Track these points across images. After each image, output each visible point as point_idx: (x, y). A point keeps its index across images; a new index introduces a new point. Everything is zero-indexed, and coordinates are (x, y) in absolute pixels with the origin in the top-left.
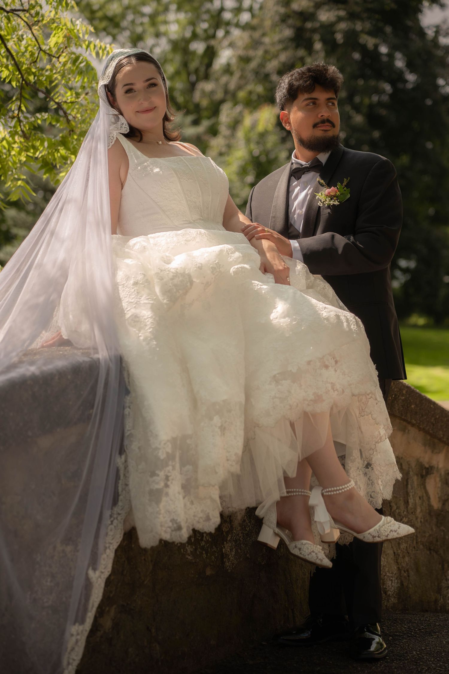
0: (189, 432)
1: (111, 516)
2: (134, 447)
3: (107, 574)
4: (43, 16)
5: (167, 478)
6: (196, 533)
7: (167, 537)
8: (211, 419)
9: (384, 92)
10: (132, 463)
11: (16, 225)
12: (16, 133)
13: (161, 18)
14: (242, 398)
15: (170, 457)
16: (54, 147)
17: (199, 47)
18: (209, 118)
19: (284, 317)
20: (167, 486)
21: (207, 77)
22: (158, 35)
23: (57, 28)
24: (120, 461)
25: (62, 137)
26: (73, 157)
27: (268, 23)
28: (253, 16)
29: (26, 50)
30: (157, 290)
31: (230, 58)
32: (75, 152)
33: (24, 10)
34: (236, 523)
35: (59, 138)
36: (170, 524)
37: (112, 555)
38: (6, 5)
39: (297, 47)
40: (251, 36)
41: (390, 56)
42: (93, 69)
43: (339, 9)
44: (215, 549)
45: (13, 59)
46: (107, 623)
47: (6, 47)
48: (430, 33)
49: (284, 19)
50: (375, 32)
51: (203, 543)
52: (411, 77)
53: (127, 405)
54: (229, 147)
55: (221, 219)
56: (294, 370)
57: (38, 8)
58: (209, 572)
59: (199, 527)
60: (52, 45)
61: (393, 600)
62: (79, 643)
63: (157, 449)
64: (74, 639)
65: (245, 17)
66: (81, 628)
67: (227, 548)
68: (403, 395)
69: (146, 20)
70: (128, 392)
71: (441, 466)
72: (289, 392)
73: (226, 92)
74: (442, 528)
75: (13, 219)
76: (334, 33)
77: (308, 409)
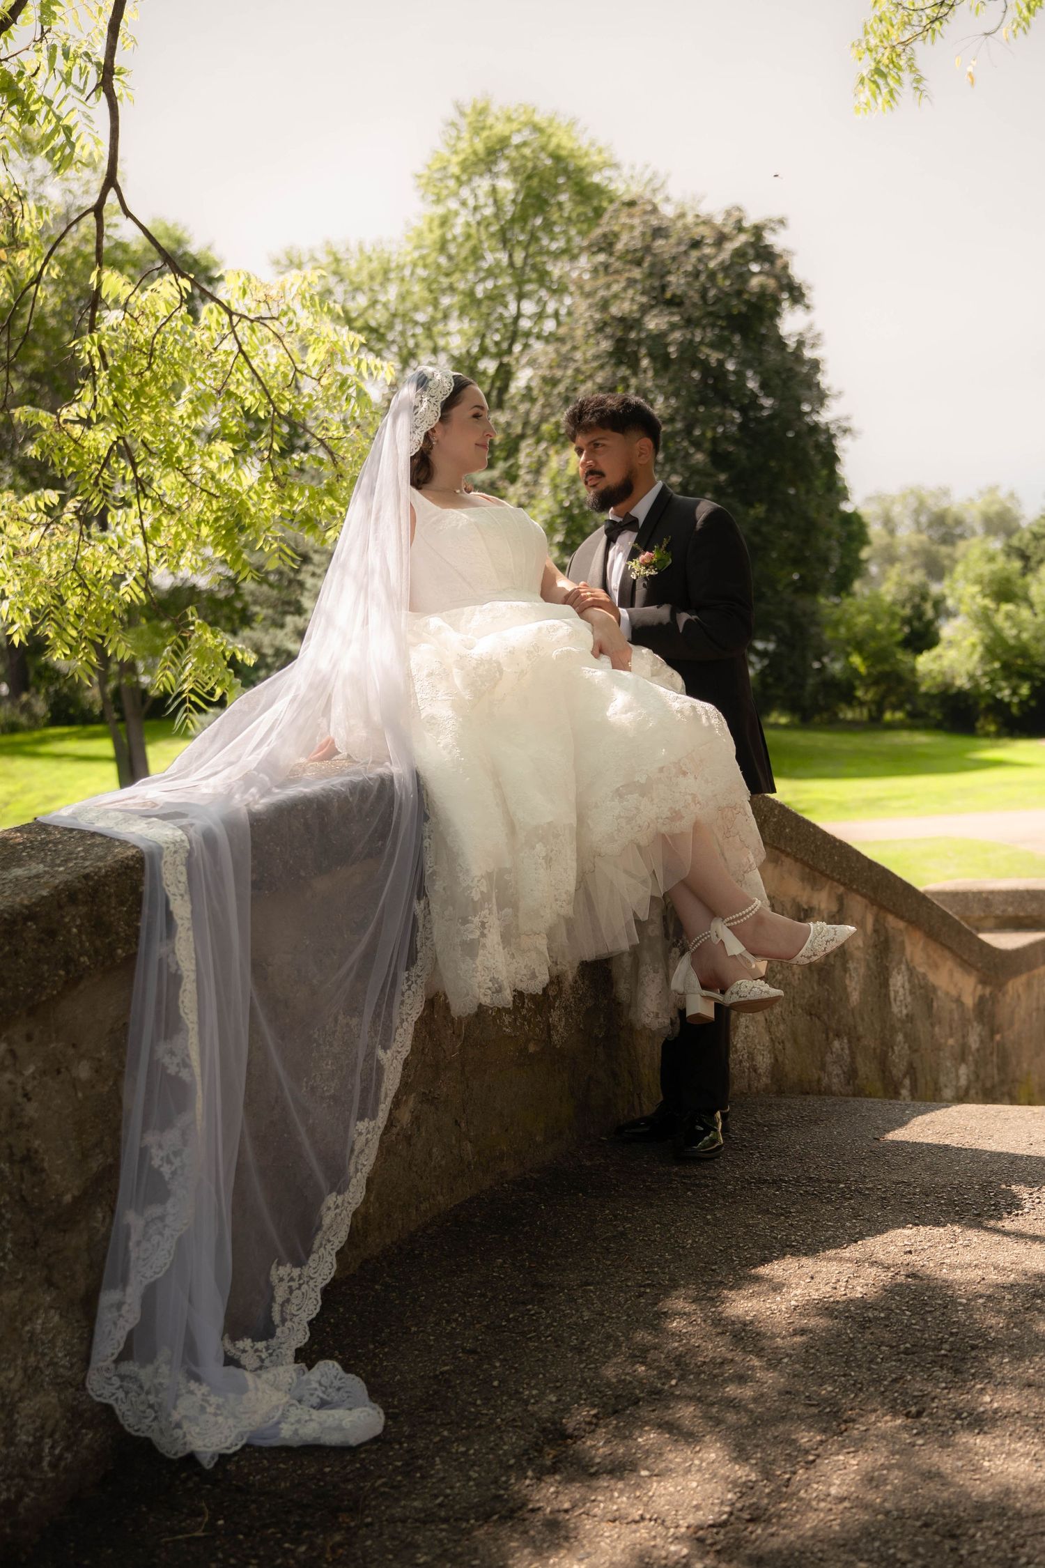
0: (508, 865)
1: (408, 979)
2: (437, 888)
3: (405, 1054)
4: (297, 325)
5: (483, 924)
6: (519, 995)
7: (486, 1001)
8: (533, 848)
9: (732, 421)
10: (435, 907)
11: (255, 603)
12: (267, 479)
13: (439, 327)
14: (573, 820)
15: (485, 898)
16: (316, 497)
17: (489, 366)
18: (506, 459)
19: (626, 712)
20: (483, 935)
21: (500, 405)
22: (435, 351)
23: (317, 340)
24: (418, 907)
25: (328, 484)
26: (342, 510)
27: (579, 333)
28: (559, 324)
29: (276, 372)
30: (458, 681)
31: (531, 379)
32: (345, 504)
33: (272, 318)
34: (566, 985)
35: (323, 486)
36: (490, 984)
37: (411, 1030)
38: (249, 311)
39: (619, 363)
40: (557, 351)
41: (740, 374)
42: (366, 394)
43: (672, 314)
44: (539, 1018)
45: (261, 382)
46: (405, 1117)
47: (251, 367)
48: (791, 343)
49: (600, 328)
50: (720, 344)
51: (524, 1012)
52: (767, 402)
53: (427, 834)
54: (531, 496)
55: (538, 588)
56: (643, 781)
57: (291, 315)
58: (532, 1048)
59: (522, 987)
60: (310, 363)
61: (765, 1080)
62: (370, 1144)
63: (469, 887)
64: (363, 1138)
65: (549, 326)
66: (372, 1124)
67: (555, 1016)
68: (775, 816)
69: (419, 330)
70: (427, 818)
71: (823, 906)
72: (637, 808)
73: (526, 424)
74: (826, 986)
75: (252, 593)
76: (667, 345)
77: (664, 829)
